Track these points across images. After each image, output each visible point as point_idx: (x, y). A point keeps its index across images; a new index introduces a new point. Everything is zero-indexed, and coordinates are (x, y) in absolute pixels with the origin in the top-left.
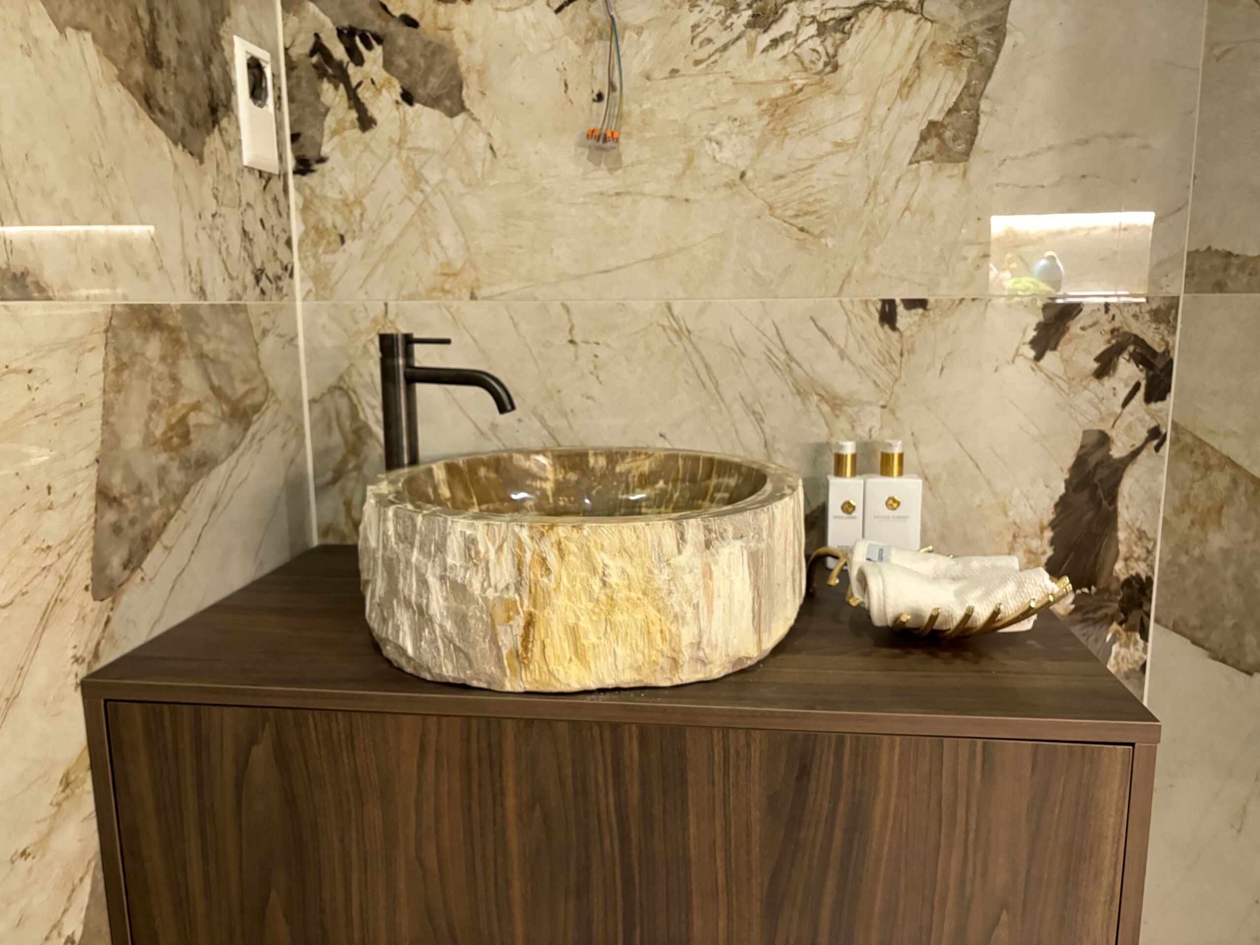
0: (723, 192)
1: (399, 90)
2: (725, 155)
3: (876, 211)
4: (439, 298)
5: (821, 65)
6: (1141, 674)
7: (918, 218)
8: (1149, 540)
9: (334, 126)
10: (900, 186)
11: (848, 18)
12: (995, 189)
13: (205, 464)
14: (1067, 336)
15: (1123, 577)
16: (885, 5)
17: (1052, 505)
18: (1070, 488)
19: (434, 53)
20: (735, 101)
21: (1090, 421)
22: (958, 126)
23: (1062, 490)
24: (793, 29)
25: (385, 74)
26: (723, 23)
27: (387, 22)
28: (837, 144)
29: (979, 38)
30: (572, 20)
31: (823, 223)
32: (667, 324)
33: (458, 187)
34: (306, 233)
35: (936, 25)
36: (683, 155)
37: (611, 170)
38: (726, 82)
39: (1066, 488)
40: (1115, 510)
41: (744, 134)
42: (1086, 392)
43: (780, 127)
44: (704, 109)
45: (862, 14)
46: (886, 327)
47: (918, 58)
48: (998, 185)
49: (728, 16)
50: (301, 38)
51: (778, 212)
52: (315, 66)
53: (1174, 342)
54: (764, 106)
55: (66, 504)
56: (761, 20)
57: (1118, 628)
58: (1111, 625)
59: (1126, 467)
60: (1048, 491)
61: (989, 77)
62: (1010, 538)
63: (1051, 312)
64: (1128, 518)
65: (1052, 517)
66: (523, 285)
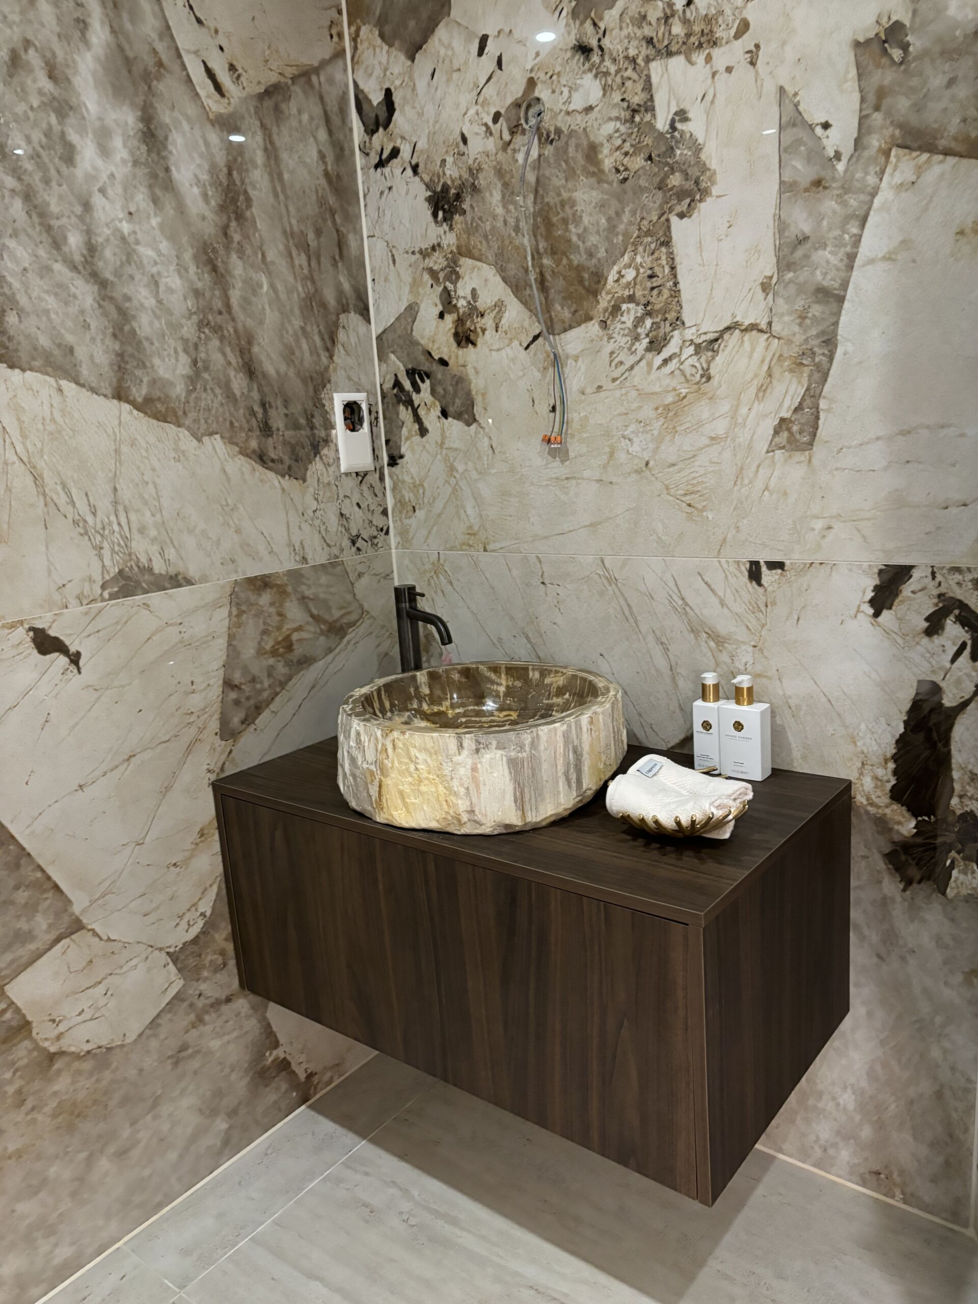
0: (634, 477)
1: (439, 409)
2: (635, 449)
3: (743, 490)
4: (466, 550)
5: (698, 376)
7: (774, 497)
9: (407, 434)
10: (761, 470)
11: (716, 340)
12: (835, 472)
13: (305, 662)
14: (900, 598)
15: (959, 812)
16: (743, 328)
17: (894, 742)
18: (909, 728)
19: (457, 383)
20: (640, 408)
21: (924, 672)
22: (803, 421)
23: (902, 730)
24: (677, 350)
25: (432, 398)
26: (630, 349)
27: (432, 363)
28: (712, 439)
29: (816, 349)
30: (535, 354)
31: (704, 500)
32: (602, 573)
33: (474, 475)
34: (395, 504)
35: (782, 341)
36: (607, 450)
37: (562, 462)
38: (634, 394)
39: (905, 728)
40: (949, 752)
41: (647, 432)
42: (918, 647)
43: (670, 427)
44: (620, 415)
45: (726, 336)
46: (754, 583)
47: (769, 368)
48: (837, 469)
49: (633, 344)
50: (388, 377)
51: (672, 491)
52: (396, 395)
54: (659, 411)
55: (204, 690)
56: (656, 345)
57: (956, 855)
58: (950, 852)
59: (957, 715)
60: (889, 729)
61: (826, 380)
62: (860, 765)
63: (886, 577)
64: (960, 760)
65: (894, 751)
66: (513, 542)
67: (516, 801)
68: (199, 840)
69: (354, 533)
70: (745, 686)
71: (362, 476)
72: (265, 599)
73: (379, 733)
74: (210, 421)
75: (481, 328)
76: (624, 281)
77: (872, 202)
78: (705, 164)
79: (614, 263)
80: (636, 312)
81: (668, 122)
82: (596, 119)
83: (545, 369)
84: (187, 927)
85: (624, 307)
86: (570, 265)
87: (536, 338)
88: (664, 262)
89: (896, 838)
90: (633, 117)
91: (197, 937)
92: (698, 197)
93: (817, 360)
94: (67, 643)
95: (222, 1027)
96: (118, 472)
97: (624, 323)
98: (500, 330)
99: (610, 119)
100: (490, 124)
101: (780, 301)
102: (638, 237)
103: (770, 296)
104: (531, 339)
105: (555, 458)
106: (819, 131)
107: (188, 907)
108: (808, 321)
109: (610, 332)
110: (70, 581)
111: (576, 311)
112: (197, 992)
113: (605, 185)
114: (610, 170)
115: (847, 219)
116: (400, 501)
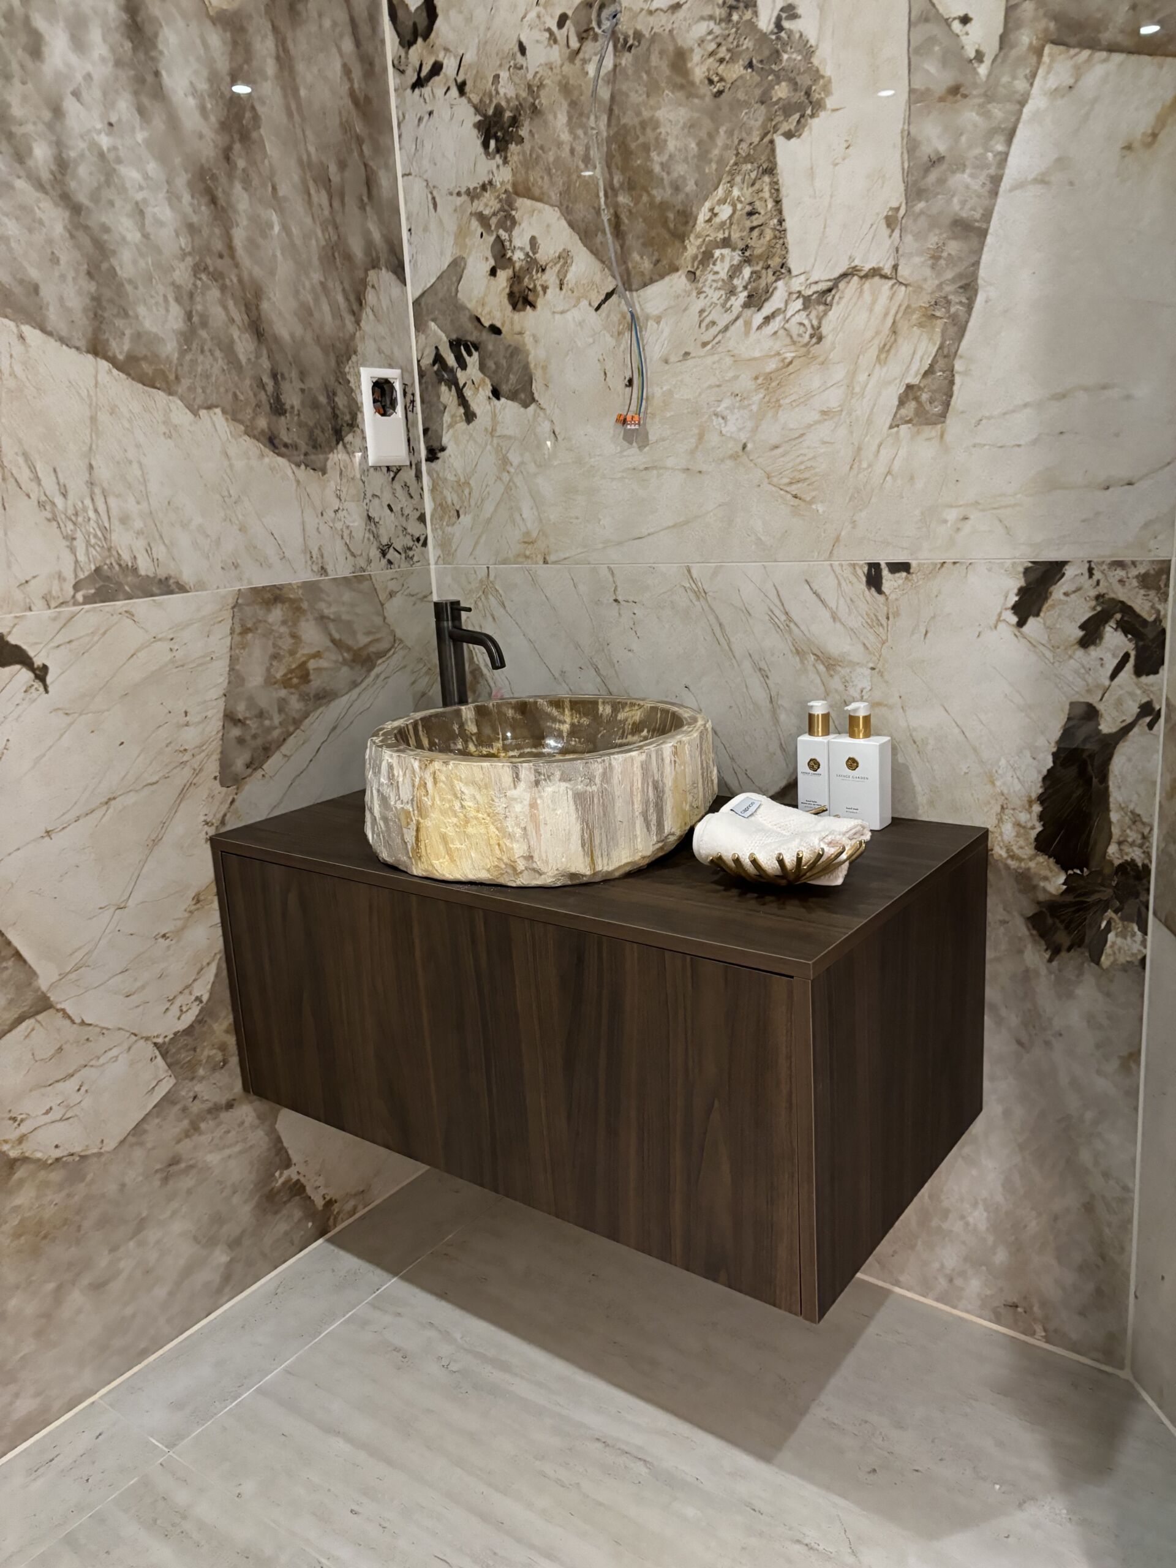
0: (729, 463)
1: (490, 388)
2: (730, 429)
3: (861, 476)
4: (521, 563)
5: (807, 336)
6: (1140, 969)
7: (899, 482)
8: (1144, 824)
9: (449, 420)
10: (882, 450)
11: (830, 290)
12: (973, 450)
13: (324, 697)
14: (1050, 602)
15: (1117, 862)
16: (862, 274)
17: (1040, 779)
18: (1058, 762)
19: (512, 355)
20: (736, 377)
21: (1077, 693)
22: (934, 387)
23: (1050, 764)
24: (782, 306)
25: (481, 375)
26: (723, 305)
27: (481, 331)
28: (824, 413)
29: (950, 297)
30: (608, 316)
31: (814, 490)
32: (687, 585)
33: (532, 468)
34: (435, 510)
35: (910, 289)
36: (696, 431)
37: (641, 448)
38: (728, 361)
39: (1054, 762)
40: (1107, 788)
41: (744, 408)
42: (1072, 661)
43: (774, 400)
44: (710, 387)
45: (842, 285)
46: (873, 589)
47: (894, 322)
48: (974, 446)
49: (728, 299)
50: (427, 351)
51: (775, 480)
52: (436, 373)
53: (1166, 610)
54: (760, 381)
55: (200, 723)
56: (755, 300)
57: (1113, 915)
58: (1106, 911)
59: (1117, 743)
60: (1035, 763)
61: (963, 336)
62: (998, 809)
63: (1033, 576)
64: (1120, 799)
65: (1040, 791)
66: (579, 550)
67: (583, 845)
68: (193, 908)
69: (385, 541)
70: (861, 714)
71: (393, 471)
72: (277, 614)
73: (416, 764)
74: (208, 391)
75: (542, 286)
76: (717, 220)
77: (1020, 112)
78: (817, 71)
79: (706, 199)
80: (732, 259)
81: (773, 20)
82: (685, 19)
83: (619, 334)
84: (178, 1014)
85: (717, 253)
86: (652, 204)
87: (609, 296)
88: (766, 194)
89: (1042, 897)
90: (730, 15)
91: (191, 1026)
92: (809, 112)
93: (953, 310)
94: (31, 654)
95: (221, 1138)
96: (94, 446)
97: (717, 273)
98: (564, 287)
99: (702, 18)
100: (555, 28)
101: (909, 238)
102: (736, 164)
103: (897, 233)
104: (603, 297)
105: (631, 443)
106: (956, 26)
107: (180, 989)
108: (942, 262)
109: (700, 285)
110: (34, 577)
111: (658, 261)
112: (192, 1094)
113: (696, 101)
114: (701, 82)
115: (992, 132)
116: (441, 505)
